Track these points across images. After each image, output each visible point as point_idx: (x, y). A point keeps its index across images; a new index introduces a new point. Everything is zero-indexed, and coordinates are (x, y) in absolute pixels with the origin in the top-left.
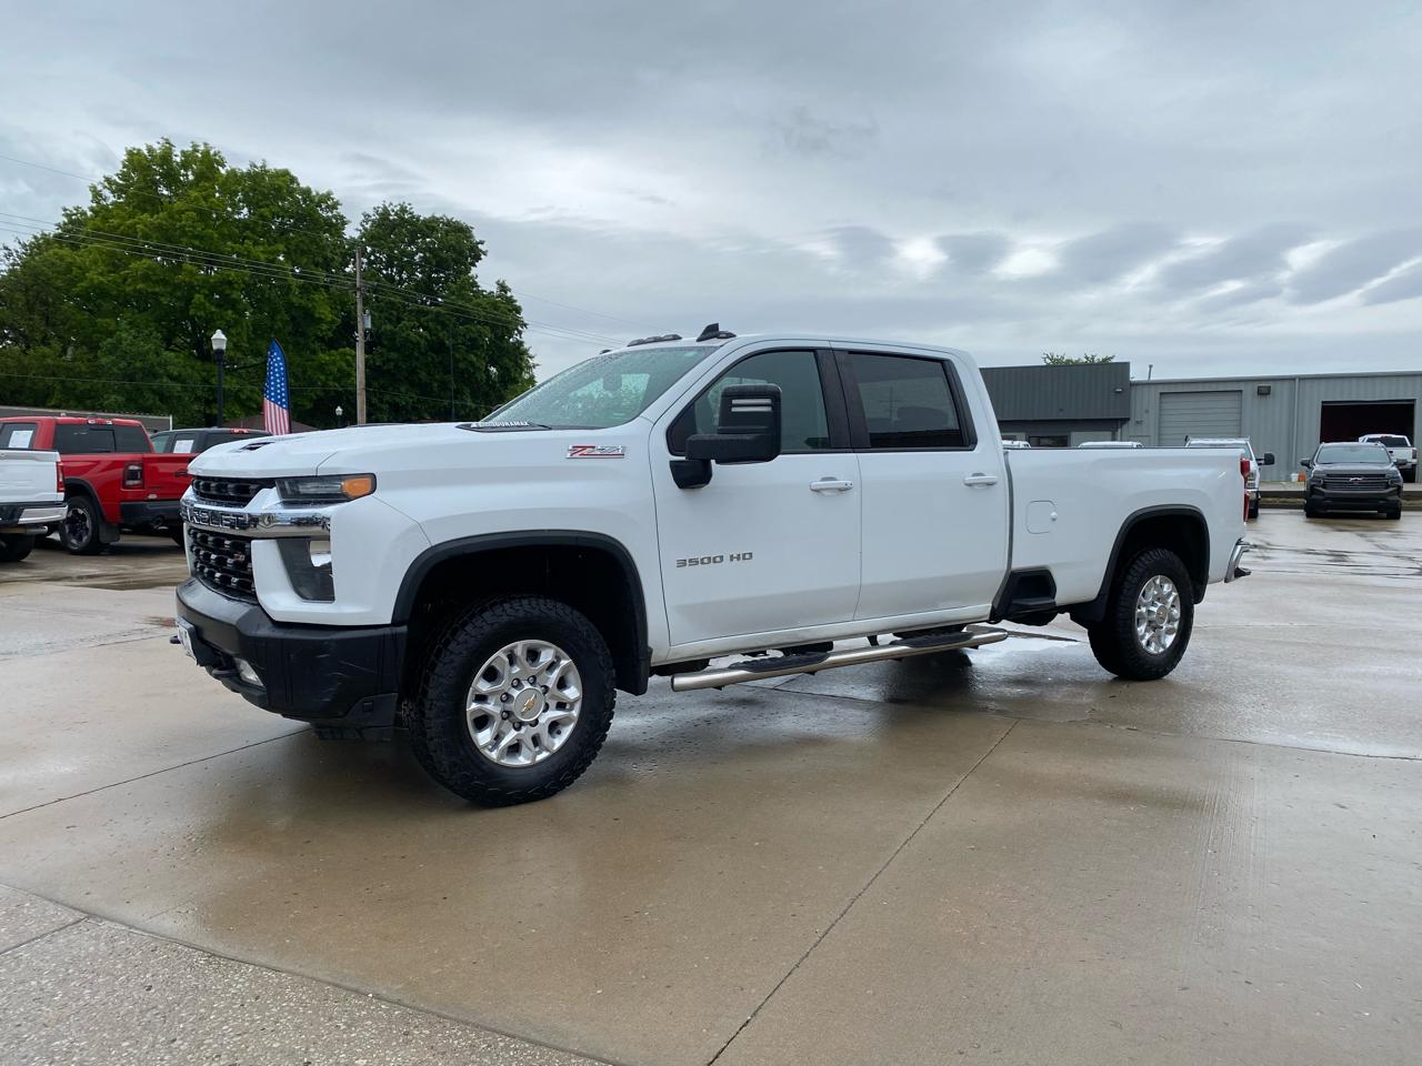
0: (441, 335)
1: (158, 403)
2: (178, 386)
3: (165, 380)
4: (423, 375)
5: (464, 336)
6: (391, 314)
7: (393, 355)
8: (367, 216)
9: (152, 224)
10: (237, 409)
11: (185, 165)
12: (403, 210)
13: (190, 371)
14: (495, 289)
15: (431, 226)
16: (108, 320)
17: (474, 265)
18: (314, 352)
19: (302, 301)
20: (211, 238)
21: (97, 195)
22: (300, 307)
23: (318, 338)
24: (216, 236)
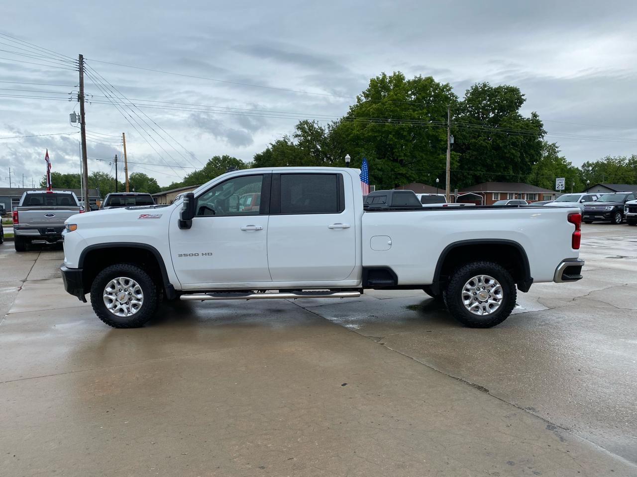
0: (498, 142)
1: (374, 180)
2: (381, 173)
3: (376, 171)
4: (488, 161)
5: (510, 141)
6: (475, 134)
7: (475, 153)
8: (468, 91)
9: (376, 108)
10: (405, 181)
11: (390, 82)
12: (485, 86)
13: (386, 166)
14: (530, 116)
15: (498, 90)
16: (359, 149)
17: (520, 107)
18: (439, 155)
19: (434, 133)
20: (397, 111)
21: (359, 99)
22: (433, 136)
23: (440, 148)
24: (398, 110)
